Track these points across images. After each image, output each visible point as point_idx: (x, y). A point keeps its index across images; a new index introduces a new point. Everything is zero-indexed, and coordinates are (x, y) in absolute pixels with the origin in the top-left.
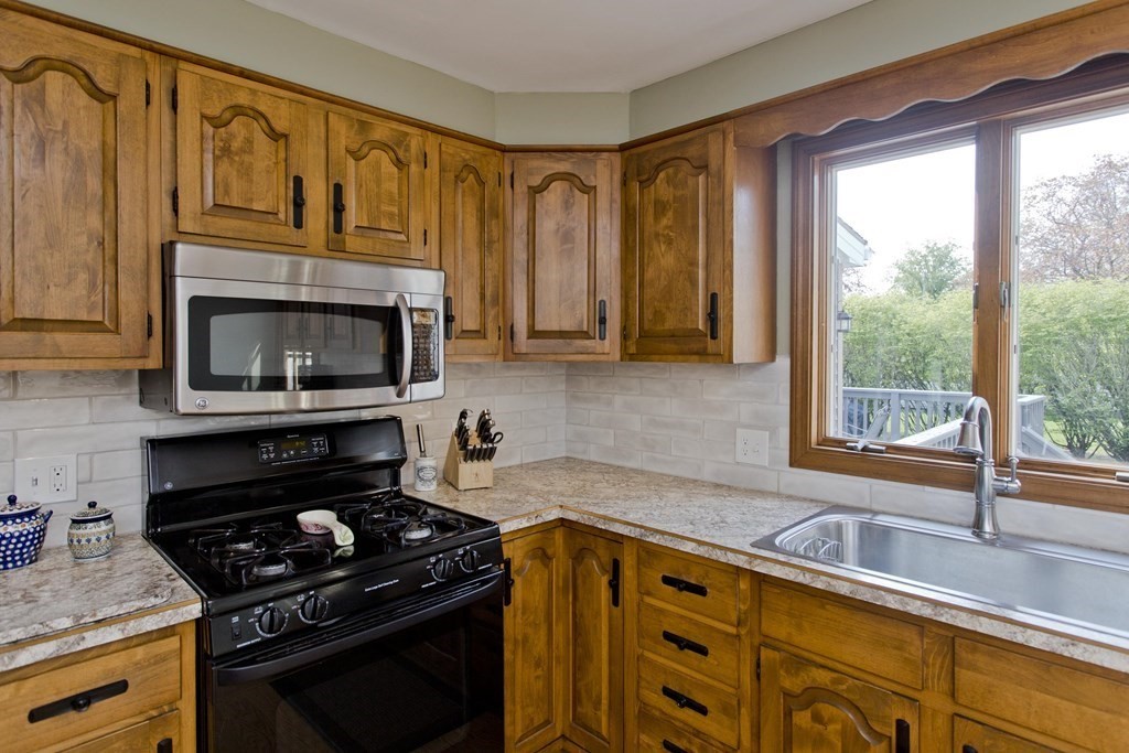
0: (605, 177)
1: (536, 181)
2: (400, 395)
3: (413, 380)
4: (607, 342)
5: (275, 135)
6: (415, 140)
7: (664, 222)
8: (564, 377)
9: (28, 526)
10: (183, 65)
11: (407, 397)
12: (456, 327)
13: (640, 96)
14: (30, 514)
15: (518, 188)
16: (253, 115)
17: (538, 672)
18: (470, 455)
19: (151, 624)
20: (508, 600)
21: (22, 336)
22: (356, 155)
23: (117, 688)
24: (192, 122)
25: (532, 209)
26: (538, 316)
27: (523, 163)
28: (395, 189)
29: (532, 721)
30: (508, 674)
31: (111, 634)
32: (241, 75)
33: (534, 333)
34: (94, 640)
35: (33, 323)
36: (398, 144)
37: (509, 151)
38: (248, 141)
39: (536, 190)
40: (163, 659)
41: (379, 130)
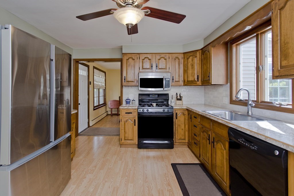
0: (198, 54)
1: (188, 57)
2: (164, 89)
3: (165, 88)
4: (199, 82)
5: (149, 59)
6: (168, 55)
7: (205, 61)
8: (204, 89)
9: (129, 100)
10: (140, 54)
11: (165, 90)
12: (174, 81)
13: (205, 39)
14: (129, 99)
15: (185, 59)
16: (147, 58)
17: (182, 131)
18: (178, 99)
19: (133, 108)
20: (177, 119)
21: (128, 83)
22: (159, 59)
23: (131, 113)
24: (141, 60)
25: (187, 62)
26: (188, 78)
27: (186, 55)
28: (165, 63)
29: (181, 138)
30: (176, 129)
31: (131, 108)
32: (146, 54)
33: (187, 81)
34: (129, 108)
35: (128, 81)
36: (165, 57)
37: (184, 53)
38: (147, 61)
39: (188, 59)
40: (135, 112)
41: (163, 55)
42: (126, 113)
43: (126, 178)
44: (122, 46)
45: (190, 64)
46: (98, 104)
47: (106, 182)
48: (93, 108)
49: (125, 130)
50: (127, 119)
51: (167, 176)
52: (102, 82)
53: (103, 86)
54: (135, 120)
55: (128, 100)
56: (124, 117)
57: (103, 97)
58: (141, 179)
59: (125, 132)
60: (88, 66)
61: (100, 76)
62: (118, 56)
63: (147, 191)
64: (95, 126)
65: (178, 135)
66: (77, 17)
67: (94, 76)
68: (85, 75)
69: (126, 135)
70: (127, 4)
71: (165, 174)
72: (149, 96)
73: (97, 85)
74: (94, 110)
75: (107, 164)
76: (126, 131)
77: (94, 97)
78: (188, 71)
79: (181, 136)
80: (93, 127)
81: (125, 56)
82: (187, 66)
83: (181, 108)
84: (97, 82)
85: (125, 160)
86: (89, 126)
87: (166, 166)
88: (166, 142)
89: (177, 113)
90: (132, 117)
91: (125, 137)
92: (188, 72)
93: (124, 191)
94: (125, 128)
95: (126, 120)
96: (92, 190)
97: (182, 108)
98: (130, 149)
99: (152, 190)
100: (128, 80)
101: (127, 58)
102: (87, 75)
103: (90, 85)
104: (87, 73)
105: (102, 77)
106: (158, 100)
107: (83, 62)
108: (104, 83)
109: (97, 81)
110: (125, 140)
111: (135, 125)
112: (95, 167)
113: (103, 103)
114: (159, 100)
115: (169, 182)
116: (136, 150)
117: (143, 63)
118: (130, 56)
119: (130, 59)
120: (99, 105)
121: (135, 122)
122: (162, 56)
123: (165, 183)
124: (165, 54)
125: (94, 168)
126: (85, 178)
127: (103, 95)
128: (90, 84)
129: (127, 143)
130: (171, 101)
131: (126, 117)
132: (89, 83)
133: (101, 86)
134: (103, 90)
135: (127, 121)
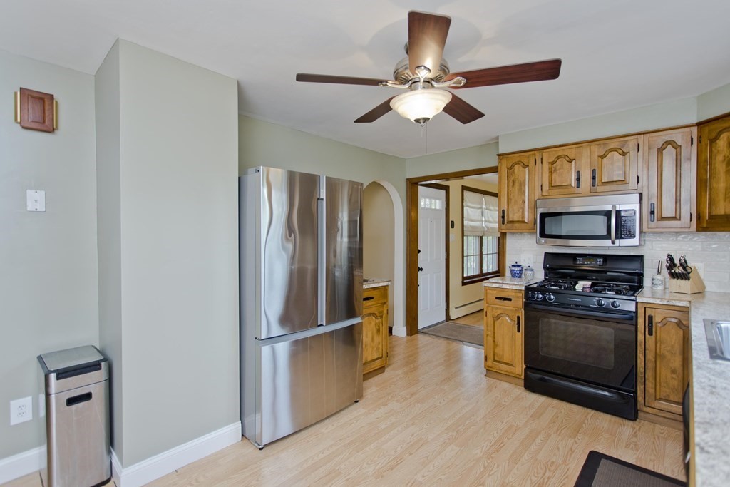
1: (714, 135)
2: (613, 243)
3: (618, 238)
5: (570, 161)
6: (632, 141)
9: (519, 269)
10: (544, 151)
11: (617, 244)
14: (520, 266)
15: (703, 143)
16: (564, 157)
17: (674, 376)
18: (674, 275)
19: (515, 287)
20: (650, 333)
21: (509, 225)
22: (602, 157)
23: (510, 300)
24: (546, 165)
25: (711, 151)
26: (714, 208)
27: (706, 129)
28: (621, 164)
29: (669, 396)
30: (650, 365)
31: (507, 287)
32: (560, 146)
33: (711, 217)
34: (505, 286)
35: (512, 222)
36: (623, 146)
37: (698, 124)
38: (562, 165)
39: (713, 141)
40: (518, 297)
41: (613, 144)
42: (497, 298)
43: (455, 433)
44: (497, 138)
45: (720, 158)
46: (477, 272)
47: (413, 424)
48: (461, 280)
49: (494, 337)
50: (500, 312)
51: (553, 468)
52: (491, 220)
53: (493, 228)
54: (518, 318)
55: (517, 269)
56: (493, 308)
57: (496, 256)
58: (485, 447)
59: (494, 341)
60: (446, 189)
61: (485, 207)
62: (493, 162)
63: (478, 473)
64: (462, 322)
65: (658, 384)
66: (355, 122)
67: (465, 208)
68: (438, 208)
69: (497, 350)
70: (413, 83)
71: (549, 463)
72: (575, 260)
73: (472, 227)
74: (464, 284)
75: (436, 397)
76: (496, 340)
77: (463, 256)
78: (714, 182)
79: (667, 390)
80: (458, 322)
81: (504, 162)
82: (710, 165)
83: (665, 303)
84: (472, 221)
85: (477, 402)
86: (448, 318)
87: (571, 449)
88: (607, 393)
89: (651, 318)
90: (511, 310)
91: (494, 355)
92: (714, 185)
93: (433, 452)
94: (494, 333)
95: (497, 314)
96: (383, 426)
97: (671, 304)
98: (506, 385)
99: (489, 475)
100: (511, 220)
101: (510, 165)
102: (445, 206)
103: (451, 229)
104: (445, 203)
105: (492, 208)
106: (606, 272)
107: (433, 182)
108: (495, 222)
109: (473, 218)
110: (495, 361)
111: (519, 331)
112: (412, 395)
113: (495, 269)
114: (608, 273)
115: (545, 481)
116: (519, 391)
117: (551, 173)
118: (516, 158)
119: (516, 167)
120: (481, 274)
121: (519, 322)
122: (611, 146)
123: (534, 479)
124: (622, 139)
125: (408, 397)
126: (386, 405)
127: (496, 251)
128: (453, 227)
129: (500, 370)
130: (653, 279)
131: (497, 308)
132: (449, 225)
133: (486, 229)
134: (496, 240)
135: (498, 317)
